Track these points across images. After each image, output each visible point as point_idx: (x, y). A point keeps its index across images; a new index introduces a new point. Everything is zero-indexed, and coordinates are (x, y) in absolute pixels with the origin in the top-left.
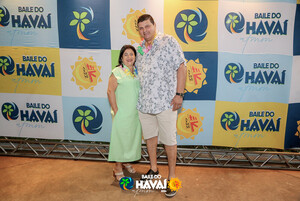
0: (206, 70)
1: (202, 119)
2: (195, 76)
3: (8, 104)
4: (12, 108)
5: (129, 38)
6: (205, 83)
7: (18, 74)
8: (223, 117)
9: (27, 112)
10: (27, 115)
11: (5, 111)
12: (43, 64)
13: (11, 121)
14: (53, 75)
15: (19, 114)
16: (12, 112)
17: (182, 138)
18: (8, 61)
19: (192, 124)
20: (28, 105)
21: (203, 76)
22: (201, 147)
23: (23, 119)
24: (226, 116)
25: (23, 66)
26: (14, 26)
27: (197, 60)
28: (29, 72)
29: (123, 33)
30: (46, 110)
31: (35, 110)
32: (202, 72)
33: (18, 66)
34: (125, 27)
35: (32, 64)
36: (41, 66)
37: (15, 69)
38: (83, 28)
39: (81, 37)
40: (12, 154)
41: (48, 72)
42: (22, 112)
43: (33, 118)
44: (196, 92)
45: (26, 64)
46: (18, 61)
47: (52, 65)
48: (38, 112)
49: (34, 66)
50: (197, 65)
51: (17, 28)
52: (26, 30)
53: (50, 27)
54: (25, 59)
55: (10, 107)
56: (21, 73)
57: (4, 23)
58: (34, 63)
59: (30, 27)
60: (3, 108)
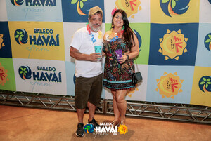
0: (186, 39)
1: (182, 81)
2: (177, 45)
3: (23, 67)
4: (27, 70)
6: (186, 50)
7: (31, 43)
8: (201, 80)
9: (38, 73)
10: (38, 76)
11: (21, 72)
12: (50, 35)
13: (26, 80)
14: (58, 45)
15: (32, 75)
16: (26, 73)
17: (163, 97)
18: (23, 33)
19: (173, 85)
20: (39, 68)
21: (184, 45)
22: (179, 105)
23: (35, 79)
24: (205, 79)
25: (34, 37)
26: (27, 5)
27: (179, 31)
28: (39, 42)
30: (53, 72)
31: (44, 72)
32: (183, 41)
33: (30, 37)
34: (117, 3)
35: (41, 35)
36: (49, 37)
37: (28, 39)
38: (82, 5)
39: (80, 13)
40: (27, 105)
41: (54, 42)
42: (34, 73)
43: (43, 78)
44: (177, 58)
46: (31, 33)
47: (57, 37)
48: (46, 73)
49: (43, 37)
50: (178, 35)
51: (29, 6)
52: (36, 7)
53: (55, 5)
54: (36, 31)
55: (25, 69)
56: (33, 42)
57: (20, 2)
58: (43, 34)
59: (39, 5)
60: (20, 70)
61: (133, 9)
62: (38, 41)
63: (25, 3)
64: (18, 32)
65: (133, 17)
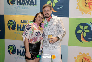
4: (13, 48)
5: (80, 11)
10: (20, 52)
11: (9, 49)
13: (12, 55)
16: (13, 50)
20: (21, 47)
25: (20, 25)
26: (17, 4)
29: (77, 8)
35: (25, 24)
37: (16, 27)
38: (54, 5)
45: (22, 24)
51: (19, 5)
52: (23, 6)
53: (36, 5)
54: (22, 22)
55: (12, 47)
56: (19, 29)
57: (13, 3)
58: (26, 24)
59: (25, 5)
60: (9, 47)
61: (90, 8)
62: (23, 28)
63: (16, 3)
64: (10, 22)
65: (90, 14)
